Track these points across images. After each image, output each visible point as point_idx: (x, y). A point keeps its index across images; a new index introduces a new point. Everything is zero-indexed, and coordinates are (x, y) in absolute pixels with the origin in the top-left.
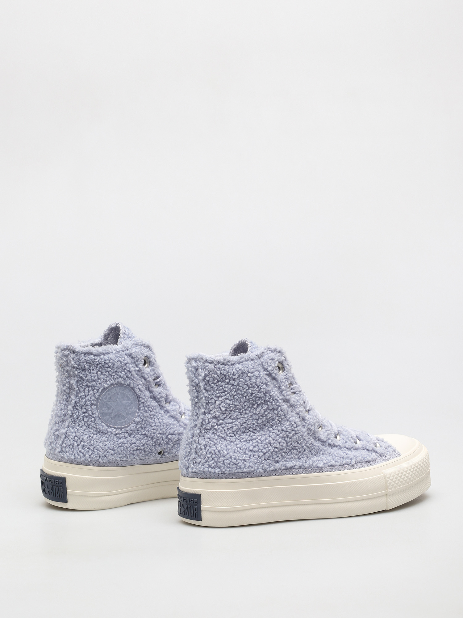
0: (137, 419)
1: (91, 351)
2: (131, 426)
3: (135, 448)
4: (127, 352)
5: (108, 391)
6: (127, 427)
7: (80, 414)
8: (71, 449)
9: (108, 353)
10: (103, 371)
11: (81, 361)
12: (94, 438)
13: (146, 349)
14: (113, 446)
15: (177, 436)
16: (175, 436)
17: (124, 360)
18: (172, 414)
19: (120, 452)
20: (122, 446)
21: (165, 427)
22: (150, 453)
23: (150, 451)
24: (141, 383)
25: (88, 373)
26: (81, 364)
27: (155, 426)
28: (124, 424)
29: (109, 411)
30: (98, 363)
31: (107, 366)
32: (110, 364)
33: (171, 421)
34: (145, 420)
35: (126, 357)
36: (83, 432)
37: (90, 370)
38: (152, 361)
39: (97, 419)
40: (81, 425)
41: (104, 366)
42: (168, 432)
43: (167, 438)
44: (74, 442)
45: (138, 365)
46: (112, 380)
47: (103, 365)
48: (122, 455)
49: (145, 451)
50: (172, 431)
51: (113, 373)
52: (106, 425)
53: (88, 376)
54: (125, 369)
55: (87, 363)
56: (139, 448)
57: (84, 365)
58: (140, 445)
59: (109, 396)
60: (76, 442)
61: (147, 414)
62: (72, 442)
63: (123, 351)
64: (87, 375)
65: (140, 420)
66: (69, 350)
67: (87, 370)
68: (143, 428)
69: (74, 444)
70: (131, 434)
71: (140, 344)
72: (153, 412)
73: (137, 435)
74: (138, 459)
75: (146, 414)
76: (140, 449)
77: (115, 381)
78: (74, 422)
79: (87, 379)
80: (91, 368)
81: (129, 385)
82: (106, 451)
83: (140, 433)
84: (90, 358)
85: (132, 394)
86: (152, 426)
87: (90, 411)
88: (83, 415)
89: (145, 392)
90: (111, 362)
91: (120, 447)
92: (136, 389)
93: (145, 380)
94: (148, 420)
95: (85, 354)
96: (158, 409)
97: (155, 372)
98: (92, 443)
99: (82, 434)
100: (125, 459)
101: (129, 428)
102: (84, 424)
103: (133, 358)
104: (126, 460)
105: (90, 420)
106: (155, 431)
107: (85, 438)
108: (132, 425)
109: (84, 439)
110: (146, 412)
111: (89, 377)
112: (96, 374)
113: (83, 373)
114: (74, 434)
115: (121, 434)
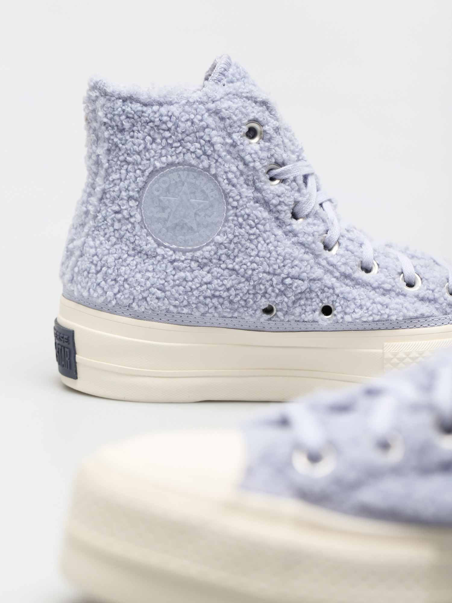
0: (218, 237)
1: (136, 95)
2: (204, 249)
3: (209, 293)
4: (211, 106)
5: (164, 175)
6: (199, 249)
7: (108, 214)
8: (85, 278)
9: (171, 103)
10: (156, 136)
11: (116, 112)
12: (128, 262)
13: (256, 107)
14: (163, 282)
15: (306, 282)
16: (300, 282)
17: (201, 120)
18: (302, 239)
19: (177, 295)
20: (181, 285)
21: (278, 261)
22: (243, 307)
23: (242, 303)
24: (234, 168)
25: (128, 137)
26: (116, 118)
27: (257, 255)
28: (191, 243)
29: (165, 215)
30: (147, 119)
31: (164, 126)
32: (170, 125)
33: (298, 252)
34: (235, 242)
35: (206, 115)
36: (108, 247)
37: (133, 131)
38: (268, 132)
39: (138, 227)
40: (107, 236)
41: (160, 128)
42: (286, 271)
43: (283, 282)
44: (90, 265)
45: (232, 133)
46: (171, 156)
47: (156, 124)
48: (180, 303)
49: (231, 302)
50: (294, 272)
51: (174, 141)
52: (155, 241)
53: (127, 142)
54: (201, 138)
55: (127, 117)
56: (217, 293)
57: (122, 121)
58: (220, 289)
59: (164, 186)
60: (96, 265)
61: (243, 231)
62: (88, 265)
63: (202, 103)
64: (127, 140)
65: (226, 240)
66: (99, 89)
67: (127, 131)
68: (232, 257)
69: (90, 268)
70: (205, 265)
71: (244, 95)
72: (257, 228)
73: (215, 269)
74: (216, 315)
75: (240, 230)
76: (220, 296)
77: (177, 158)
78: (97, 228)
79: (126, 148)
80: (135, 128)
81: (207, 169)
82: (147, 290)
83: (223, 266)
84: (134, 109)
85: (212, 187)
86: (251, 256)
87: (126, 209)
88: (113, 215)
89: (242, 188)
90: (172, 119)
91: (179, 285)
92: (220, 179)
93: (246, 164)
94: (243, 242)
95: (125, 100)
96: (272, 225)
97: (272, 153)
98: (121, 271)
99: (106, 252)
100: (185, 311)
101: (202, 252)
102: (112, 234)
103: (222, 119)
104: (190, 312)
105: (124, 228)
106: (254, 265)
107: (111, 259)
108: (209, 248)
109: (108, 261)
110: (241, 226)
111: (129, 146)
112: (142, 141)
113: (120, 136)
114: (93, 251)
115: (183, 262)
